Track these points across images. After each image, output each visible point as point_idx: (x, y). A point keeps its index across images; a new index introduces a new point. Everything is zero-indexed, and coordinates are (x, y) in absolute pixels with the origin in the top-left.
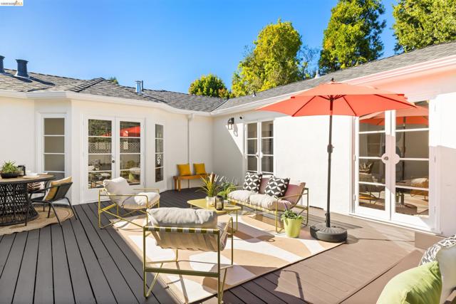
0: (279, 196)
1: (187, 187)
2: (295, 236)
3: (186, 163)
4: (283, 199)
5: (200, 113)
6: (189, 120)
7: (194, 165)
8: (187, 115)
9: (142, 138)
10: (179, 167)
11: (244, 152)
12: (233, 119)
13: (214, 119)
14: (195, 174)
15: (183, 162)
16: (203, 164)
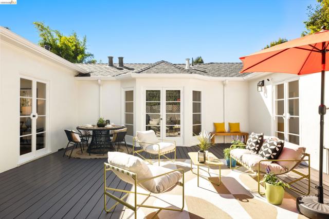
0: (270, 158)
1: (223, 142)
2: (275, 203)
3: (222, 122)
4: (273, 162)
5: (235, 78)
6: (224, 85)
7: (229, 124)
8: (223, 82)
9: (181, 102)
10: (215, 125)
11: (273, 112)
12: (263, 82)
13: (249, 82)
14: (229, 132)
15: (219, 121)
16: (239, 123)
